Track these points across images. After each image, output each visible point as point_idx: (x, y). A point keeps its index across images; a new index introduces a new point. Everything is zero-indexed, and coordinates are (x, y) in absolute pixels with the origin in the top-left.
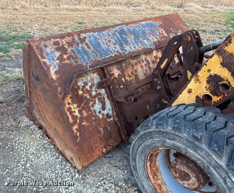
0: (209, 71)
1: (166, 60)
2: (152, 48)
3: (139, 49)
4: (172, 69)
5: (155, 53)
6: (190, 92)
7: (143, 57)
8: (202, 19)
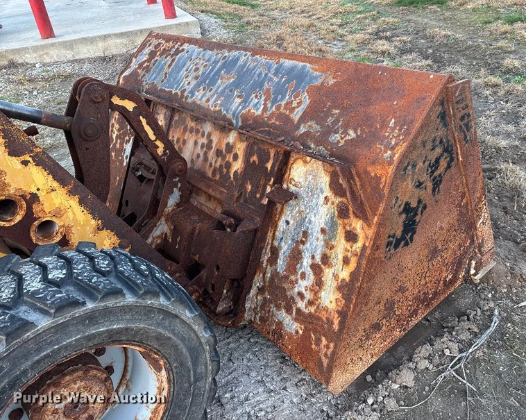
2: (234, 121)
3: (210, 107)
5: (232, 137)
7: (208, 127)
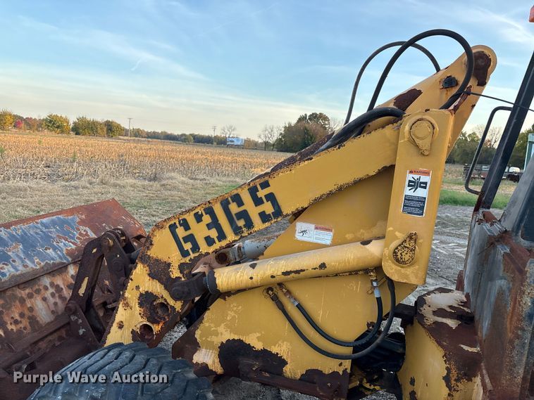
0: (138, 288)
1: (86, 279)
2: (65, 261)
3: (35, 268)
4: (111, 292)
5: (72, 270)
6: (121, 326)
7: (46, 281)
8: (188, 197)
